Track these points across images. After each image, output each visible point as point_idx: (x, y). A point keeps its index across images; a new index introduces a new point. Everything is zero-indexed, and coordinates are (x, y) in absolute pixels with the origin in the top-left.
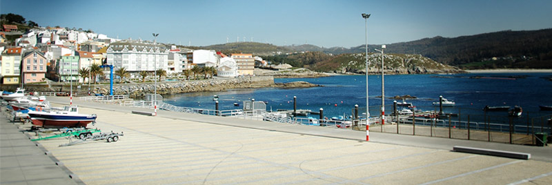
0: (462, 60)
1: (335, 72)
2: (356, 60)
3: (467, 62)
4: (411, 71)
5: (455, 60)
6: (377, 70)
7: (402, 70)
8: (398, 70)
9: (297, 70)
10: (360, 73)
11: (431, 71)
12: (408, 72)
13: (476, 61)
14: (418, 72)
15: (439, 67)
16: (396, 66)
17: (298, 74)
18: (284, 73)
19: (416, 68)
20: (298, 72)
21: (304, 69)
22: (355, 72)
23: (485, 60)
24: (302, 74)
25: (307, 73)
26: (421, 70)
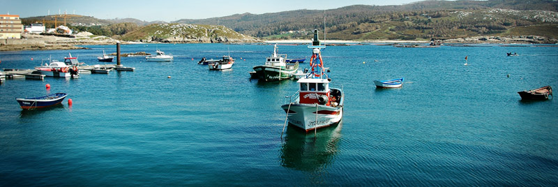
0: (264, 33)
1: (141, 41)
2: (162, 29)
3: (269, 34)
4: (214, 40)
5: (259, 33)
6: (181, 39)
7: (205, 39)
8: (202, 39)
9: (97, 38)
10: (165, 42)
11: (232, 40)
12: (212, 41)
13: (276, 34)
14: (220, 41)
15: (240, 37)
16: (199, 35)
17: (96, 41)
18: (80, 40)
19: (218, 37)
20: (97, 39)
21: (104, 37)
22: (160, 40)
23: (284, 32)
24: (101, 42)
25: (107, 40)
26: (223, 40)
